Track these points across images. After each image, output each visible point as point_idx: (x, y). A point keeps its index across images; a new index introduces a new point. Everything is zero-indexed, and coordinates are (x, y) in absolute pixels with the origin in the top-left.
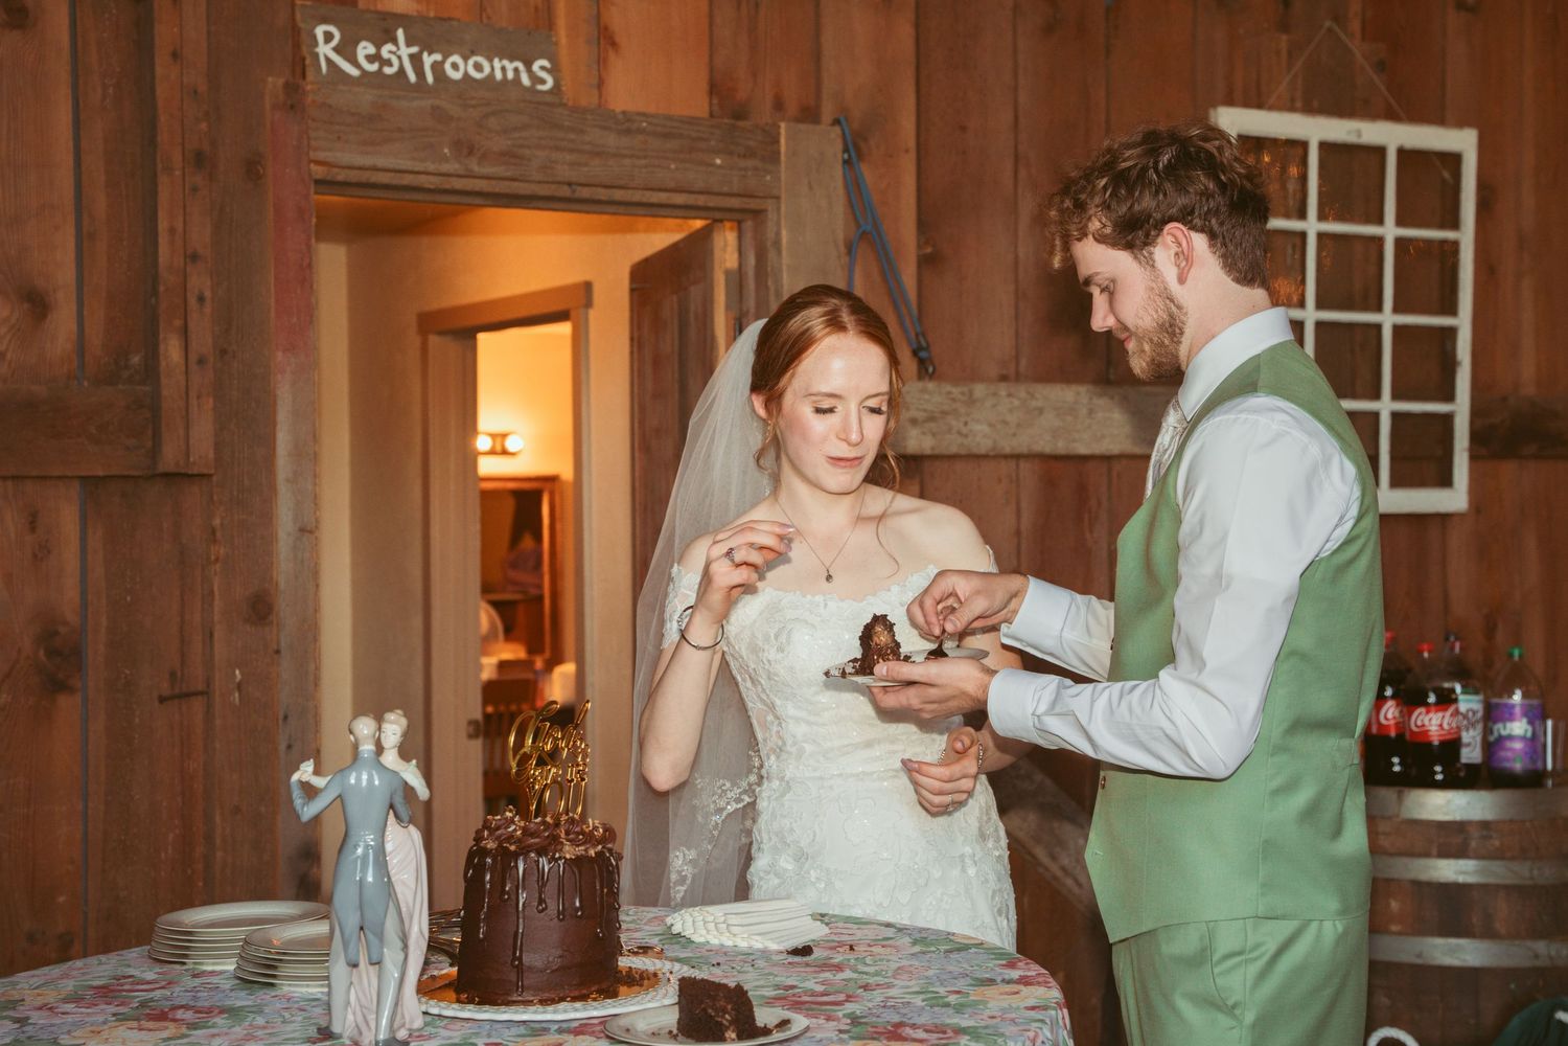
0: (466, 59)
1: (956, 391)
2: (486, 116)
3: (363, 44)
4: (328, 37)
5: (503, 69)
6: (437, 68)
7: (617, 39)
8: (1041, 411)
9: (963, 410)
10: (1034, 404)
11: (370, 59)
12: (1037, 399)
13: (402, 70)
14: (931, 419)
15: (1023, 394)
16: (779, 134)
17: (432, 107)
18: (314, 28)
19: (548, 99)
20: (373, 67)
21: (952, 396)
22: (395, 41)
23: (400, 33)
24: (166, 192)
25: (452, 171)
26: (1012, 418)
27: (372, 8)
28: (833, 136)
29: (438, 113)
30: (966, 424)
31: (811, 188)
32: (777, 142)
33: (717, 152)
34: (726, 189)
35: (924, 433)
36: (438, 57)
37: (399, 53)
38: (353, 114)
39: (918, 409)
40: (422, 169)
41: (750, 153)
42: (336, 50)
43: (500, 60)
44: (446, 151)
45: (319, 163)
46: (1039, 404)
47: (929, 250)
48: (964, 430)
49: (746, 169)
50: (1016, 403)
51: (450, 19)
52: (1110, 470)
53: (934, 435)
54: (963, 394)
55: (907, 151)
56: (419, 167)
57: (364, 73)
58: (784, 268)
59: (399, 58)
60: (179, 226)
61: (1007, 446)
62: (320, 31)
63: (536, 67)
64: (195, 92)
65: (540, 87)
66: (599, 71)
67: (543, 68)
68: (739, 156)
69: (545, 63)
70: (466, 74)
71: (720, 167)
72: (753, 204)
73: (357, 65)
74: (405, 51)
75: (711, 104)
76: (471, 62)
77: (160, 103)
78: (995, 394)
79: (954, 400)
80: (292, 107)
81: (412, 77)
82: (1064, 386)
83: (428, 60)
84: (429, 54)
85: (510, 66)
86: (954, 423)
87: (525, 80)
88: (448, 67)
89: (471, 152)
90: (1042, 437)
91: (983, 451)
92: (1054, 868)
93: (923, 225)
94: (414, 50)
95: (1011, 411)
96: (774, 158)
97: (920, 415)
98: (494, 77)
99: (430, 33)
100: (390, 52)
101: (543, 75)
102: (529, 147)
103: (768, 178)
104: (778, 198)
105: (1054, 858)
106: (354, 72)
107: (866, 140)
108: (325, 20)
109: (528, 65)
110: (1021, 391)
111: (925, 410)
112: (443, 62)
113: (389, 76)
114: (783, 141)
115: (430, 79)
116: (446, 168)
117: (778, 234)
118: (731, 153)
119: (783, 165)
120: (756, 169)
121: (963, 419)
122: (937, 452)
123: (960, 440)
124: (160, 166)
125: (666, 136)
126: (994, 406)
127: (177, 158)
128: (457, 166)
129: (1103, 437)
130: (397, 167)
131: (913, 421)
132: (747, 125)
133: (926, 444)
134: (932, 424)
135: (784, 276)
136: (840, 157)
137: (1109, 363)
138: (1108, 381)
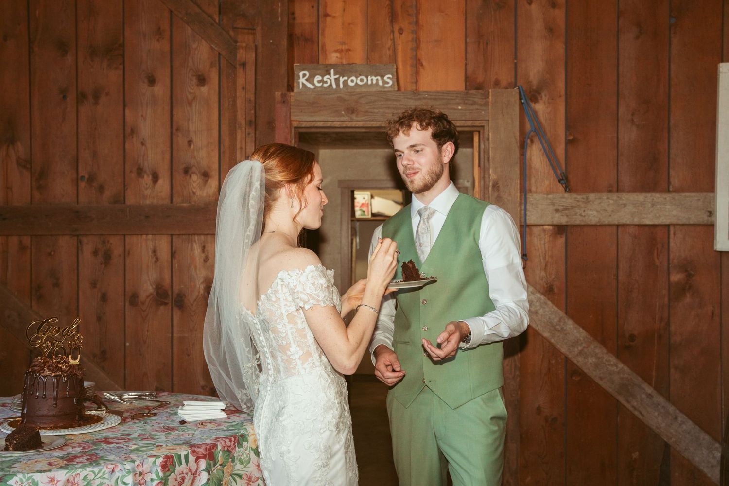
0: (357, 78)
1: (579, 197)
2: (360, 98)
3: (317, 76)
4: (304, 75)
5: (372, 80)
6: (345, 82)
7: (424, 63)
8: (625, 205)
9: (583, 205)
10: (621, 202)
11: (319, 82)
12: (623, 200)
13: (331, 85)
14: (566, 209)
15: (615, 198)
16: (489, 94)
17: (338, 97)
18: (299, 72)
19: (390, 89)
20: (320, 84)
21: (577, 199)
22: (329, 74)
23: (332, 71)
24: (239, 135)
25: (345, 120)
26: (609, 209)
27: (324, 63)
28: (514, 93)
29: (341, 99)
30: (584, 211)
31: (503, 115)
32: (488, 97)
33: (459, 104)
34: (463, 118)
35: (562, 215)
36: (346, 78)
37: (331, 79)
38: (307, 103)
39: (559, 205)
40: (334, 120)
41: (474, 103)
42: (307, 80)
43: (371, 77)
44: (343, 112)
45: (296, 121)
46: (624, 202)
47: (571, 137)
48: (583, 214)
49: (472, 110)
50: (612, 202)
51: (353, 64)
52: (669, 231)
53: (567, 216)
54: (583, 198)
55: (560, 96)
56: (332, 119)
57: (316, 87)
58: (490, 149)
59: (331, 80)
60: (244, 147)
61: (606, 221)
62: (301, 74)
63: (385, 78)
64: (250, 100)
65: (387, 85)
66: (416, 77)
67: (388, 78)
68: (469, 105)
69: (390, 76)
70: (356, 83)
71: (461, 110)
72: (477, 123)
73: (314, 84)
74: (333, 77)
75: (466, 85)
76: (359, 79)
77: (238, 105)
78: (600, 198)
79: (578, 201)
80: (284, 102)
81: (334, 86)
82: (638, 194)
83: (342, 80)
84: (343, 77)
85: (374, 78)
86: (578, 211)
87: (380, 83)
88: (349, 82)
89: (353, 112)
90: (625, 216)
91: (593, 223)
92: (628, 406)
93: (568, 127)
94: (337, 76)
95: (608, 205)
96: (486, 104)
97: (560, 208)
98: (368, 83)
99: (344, 70)
100: (328, 78)
101: (388, 80)
102: (377, 108)
103: (483, 112)
104: (489, 120)
105: (628, 402)
106: (311, 86)
107: (540, 94)
108: (304, 70)
109: (382, 77)
110: (615, 196)
111: (563, 206)
112: (348, 80)
113: (326, 87)
114: (490, 97)
115: (341, 86)
116: (342, 119)
117: (489, 135)
118: (466, 104)
119: (490, 107)
120: (477, 109)
121: (583, 209)
122: (569, 223)
123: (581, 218)
124: (237, 127)
125: (435, 99)
126: (600, 203)
127: (243, 122)
128: (347, 118)
129: (660, 216)
130: (324, 120)
131: (557, 211)
132: (473, 92)
133: (564, 220)
134: (566, 212)
135: (490, 152)
136: (518, 101)
137: (669, 183)
138: (669, 191)
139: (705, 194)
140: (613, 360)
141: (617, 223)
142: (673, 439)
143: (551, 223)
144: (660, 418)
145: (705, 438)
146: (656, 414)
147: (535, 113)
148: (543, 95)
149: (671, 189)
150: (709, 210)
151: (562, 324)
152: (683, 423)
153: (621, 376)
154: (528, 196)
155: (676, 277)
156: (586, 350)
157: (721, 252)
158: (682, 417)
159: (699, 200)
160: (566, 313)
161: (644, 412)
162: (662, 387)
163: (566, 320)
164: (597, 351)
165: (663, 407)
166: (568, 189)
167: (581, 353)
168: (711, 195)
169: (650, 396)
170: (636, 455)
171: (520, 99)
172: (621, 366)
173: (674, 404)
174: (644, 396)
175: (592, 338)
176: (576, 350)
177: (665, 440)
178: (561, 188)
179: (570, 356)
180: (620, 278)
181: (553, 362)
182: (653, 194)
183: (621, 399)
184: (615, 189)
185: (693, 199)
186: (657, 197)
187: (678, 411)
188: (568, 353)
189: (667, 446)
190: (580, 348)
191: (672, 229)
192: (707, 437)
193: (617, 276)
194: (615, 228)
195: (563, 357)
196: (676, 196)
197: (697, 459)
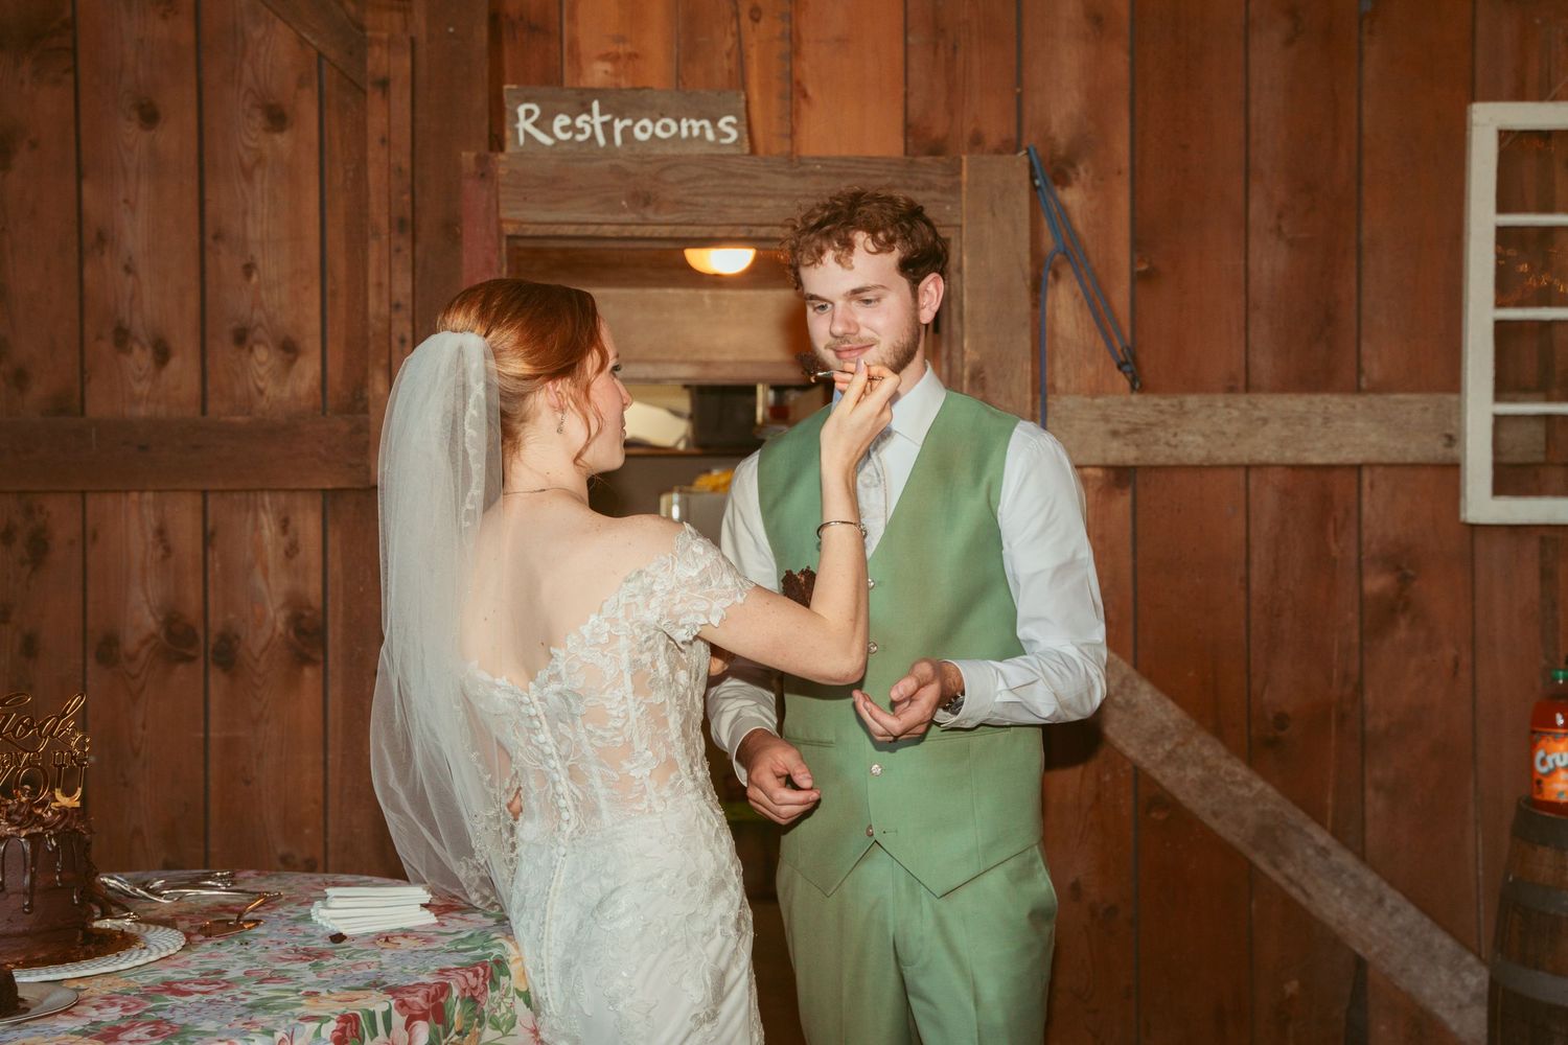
0: (654, 121)
1: (1164, 403)
2: (664, 170)
3: (561, 116)
4: (529, 114)
5: (689, 127)
6: (626, 132)
7: (810, 92)
8: (1265, 421)
9: (1172, 422)
10: (1256, 414)
11: (564, 129)
12: (1261, 409)
13: (593, 137)
14: (1135, 430)
15: (1243, 405)
16: (960, 165)
17: (611, 166)
18: (517, 106)
19: (732, 150)
20: (567, 137)
21: (1159, 408)
22: (589, 112)
23: (596, 106)
24: (375, 254)
25: (628, 221)
26: (1231, 429)
28: (1017, 164)
29: (618, 172)
30: (1175, 435)
31: (994, 215)
32: (959, 173)
35: (1126, 445)
36: (628, 122)
37: (592, 123)
38: (540, 178)
39: (1119, 421)
40: (603, 221)
41: (928, 187)
42: (535, 124)
43: (688, 120)
44: (624, 203)
45: (509, 222)
46: (1263, 414)
47: (1144, 267)
48: (1174, 441)
50: (1235, 413)
51: (646, 88)
52: (1359, 479)
53: (1137, 446)
54: (1173, 406)
55: (1118, 173)
56: (599, 218)
57: (558, 142)
58: (965, 292)
59: (592, 126)
61: (1224, 457)
62: (521, 109)
63: (721, 123)
65: (724, 141)
66: (791, 121)
67: (729, 124)
68: (917, 189)
69: (732, 119)
70: (653, 135)
73: (552, 135)
74: (598, 120)
75: (906, 143)
76: (659, 124)
78: (1209, 406)
79: (1161, 412)
80: (482, 176)
81: (602, 142)
82: (1294, 396)
83: (619, 125)
84: (621, 121)
85: (696, 125)
86: (1162, 434)
87: (710, 136)
88: (636, 130)
89: (646, 203)
90: (1267, 447)
91: (1195, 461)
92: (1276, 875)
93: (1138, 243)
94: (607, 117)
96: (955, 188)
97: (1122, 428)
98: (680, 136)
99: (622, 102)
100: (585, 122)
101: (729, 130)
102: (703, 195)
103: (950, 207)
104: (961, 226)
105: (1274, 865)
106: (549, 142)
108: (528, 99)
109: (714, 121)
110: (1242, 401)
111: (1127, 422)
112: (633, 126)
113: (580, 142)
114: (965, 173)
115: (618, 142)
116: (621, 218)
118: (909, 188)
119: (964, 195)
120: (934, 203)
121: (1172, 431)
122: (1141, 463)
123: (1168, 451)
124: (370, 232)
125: (838, 176)
126: (1209, 417)
127: (384, 225)
128: (633, 216)
129: (1341, 445)
130: (577, 220)
131: (1115, 434)
132: (928, 159)
133: (1128, 455)
134: (1136, 436)
135: (965, 299)
136: (1027, 183)
137: (1360, 371)
138: (1358, 390)
139: (1440, 396)
140: (1242, 771)
141: (1246, 460)
142: (1376, 949)
143: (1101, 462)
144: (1346, 902)
145: (1443, 942)
146: (1338, 891)
147: (1064, 209)
148: (1081, 168)
149: (1364, 385)
150: (1448, 431)
151: (1127, 691)
152: (1396, 910)
153: (1260, 807)
154: (1049, 401)
155: (1377, 583)
156: (1180, 750)
157: (1473, 526)
158: (1393, 898)
159: (1426, 409)
160: (1136, 666)
161: (1311, 889)
162: (1350, 832)
163: (1137, 683)
164: (1206, 751)
165: (1353, 876)
166: (1138, 384)
167: (1170, 757)
168: (1453, 398)
169: (1323, 852)
170: (1292, 987)
171: (1032, 178)
172: (1259, 784)
173: (1375, 869)
174: (1310, 852)
175: (1194, 724)
176: (1160, 750)
177: (1358, 950)
178: (1123, 382)
179: (1146, 765)
180: (1254, 586)
181: (1107, 778)
182: (1327, 396)
183: (1260, 861)
184: (1241, 384)
185: (1414, 406)
186: (1335, 402)
187: (1384, 885)
188: (1140, 758)
189: (1360, 963)
190: (1168, 747)
191: (1366, 476)
192: (1448, 942)
193: (1247, 580)
194: (1241, 473)
195: (1128, 766)
196: (1376, 400)
197: (1428, 991)
